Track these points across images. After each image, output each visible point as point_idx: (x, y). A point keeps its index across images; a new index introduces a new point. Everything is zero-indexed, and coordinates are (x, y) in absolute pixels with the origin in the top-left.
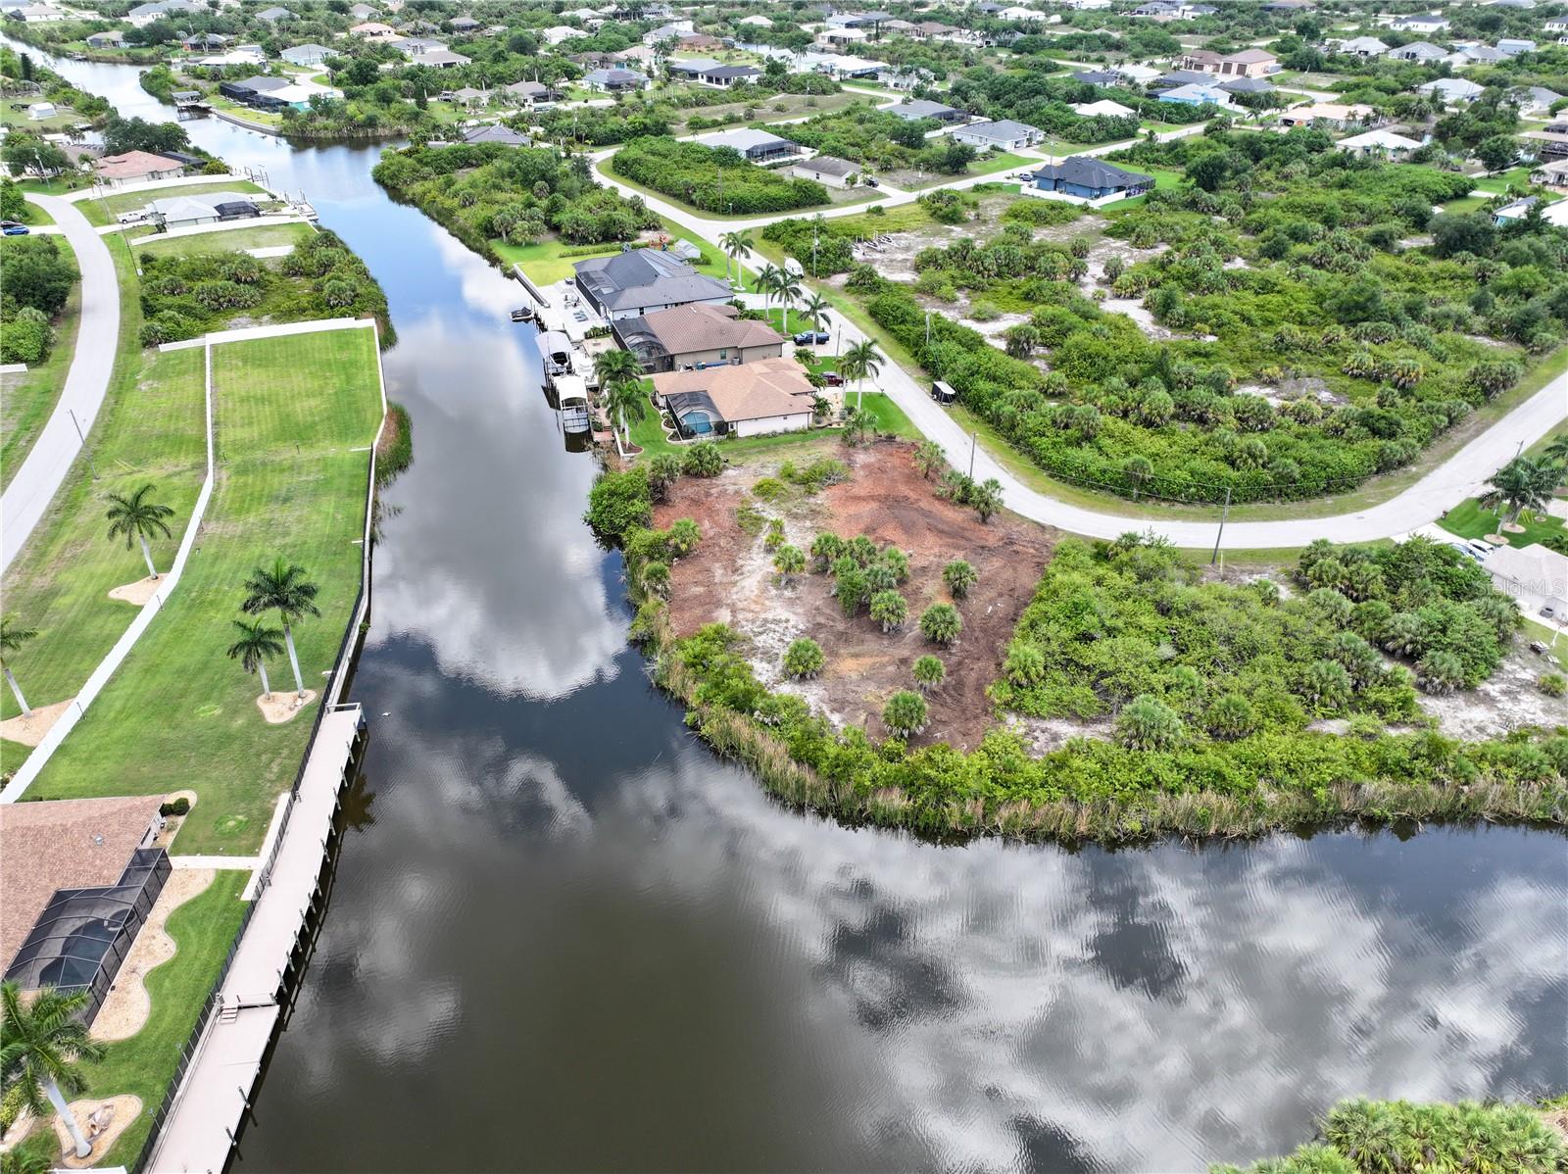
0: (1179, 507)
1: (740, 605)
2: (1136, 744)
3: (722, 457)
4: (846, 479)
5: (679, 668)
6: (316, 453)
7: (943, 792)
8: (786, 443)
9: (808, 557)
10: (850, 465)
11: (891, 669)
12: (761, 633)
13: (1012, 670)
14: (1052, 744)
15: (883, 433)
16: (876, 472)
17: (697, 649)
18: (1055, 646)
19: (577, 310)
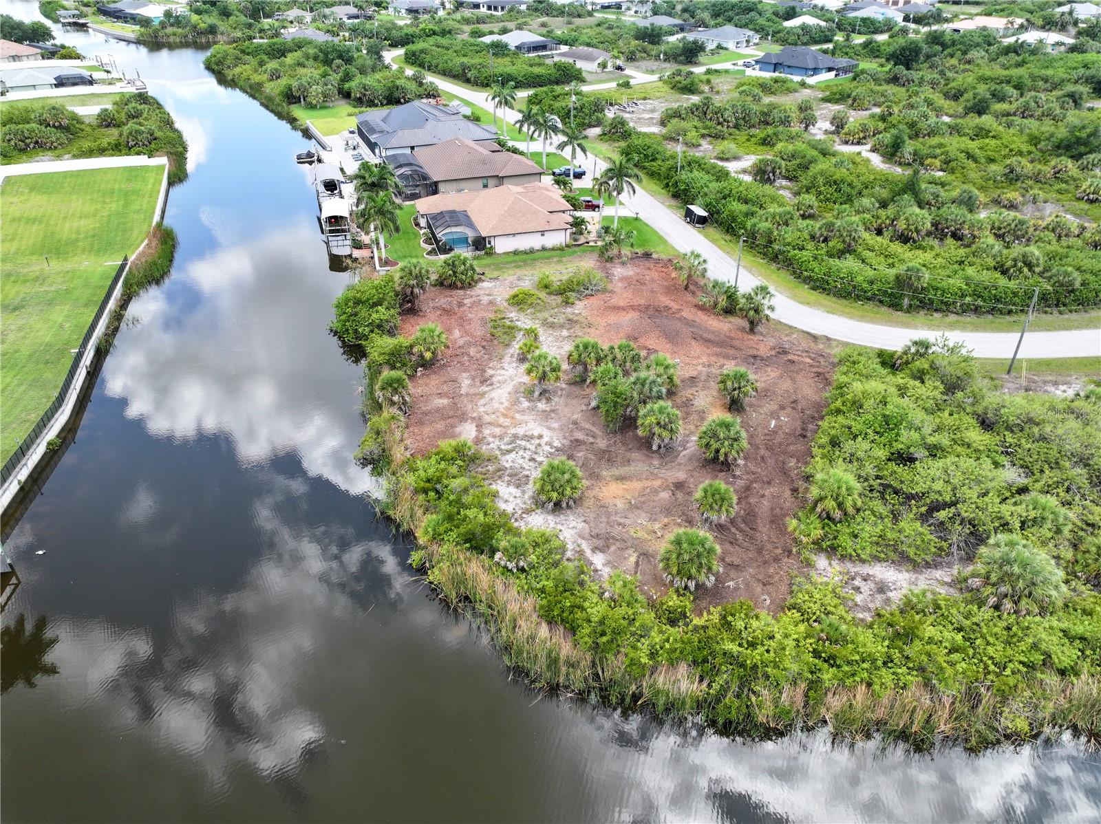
0: (952, 317)
1: (487, 419)
2: (1008, 605)
3: (478, 270)
4: (604, 291)
5: (408, 495)
6: (68, 265)
7: (749, 675)
8: (542, 258)
9: (565, 366)
10: (609, 276)
11: (665, 495)
12: (509, 452)
13: (821, 499)
14: (879, 597)
15: (640, 251)
16: (634, 284)
17: (431, 471)
18: (869, 469)
19: (356, 152)
